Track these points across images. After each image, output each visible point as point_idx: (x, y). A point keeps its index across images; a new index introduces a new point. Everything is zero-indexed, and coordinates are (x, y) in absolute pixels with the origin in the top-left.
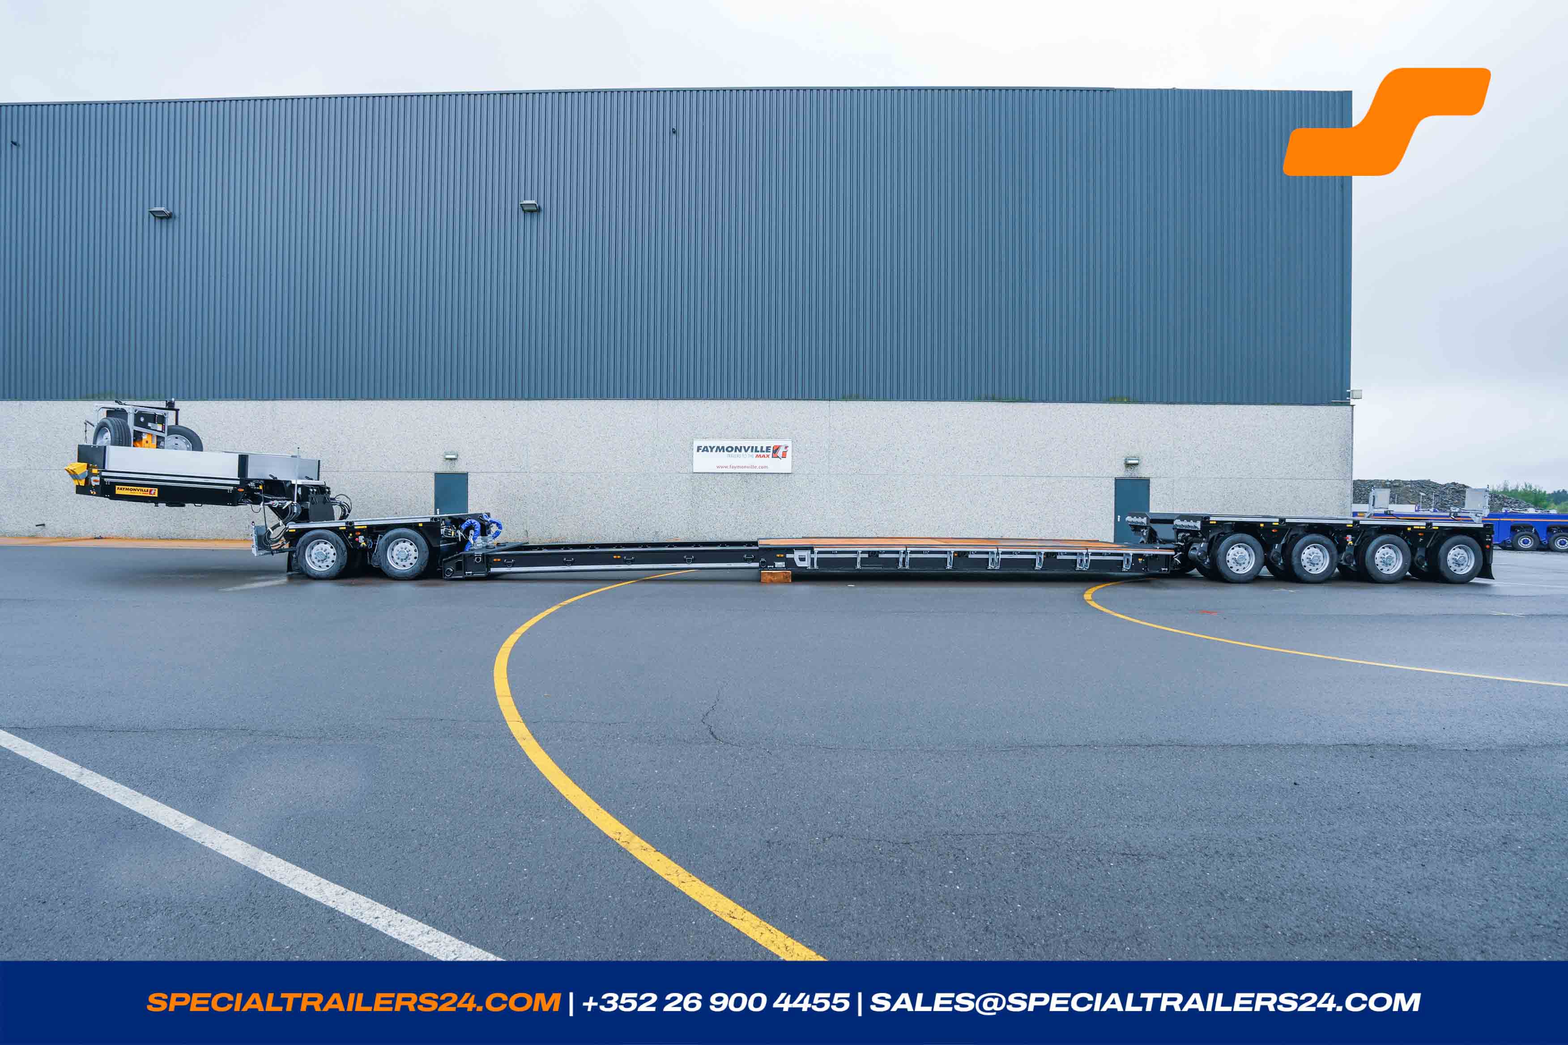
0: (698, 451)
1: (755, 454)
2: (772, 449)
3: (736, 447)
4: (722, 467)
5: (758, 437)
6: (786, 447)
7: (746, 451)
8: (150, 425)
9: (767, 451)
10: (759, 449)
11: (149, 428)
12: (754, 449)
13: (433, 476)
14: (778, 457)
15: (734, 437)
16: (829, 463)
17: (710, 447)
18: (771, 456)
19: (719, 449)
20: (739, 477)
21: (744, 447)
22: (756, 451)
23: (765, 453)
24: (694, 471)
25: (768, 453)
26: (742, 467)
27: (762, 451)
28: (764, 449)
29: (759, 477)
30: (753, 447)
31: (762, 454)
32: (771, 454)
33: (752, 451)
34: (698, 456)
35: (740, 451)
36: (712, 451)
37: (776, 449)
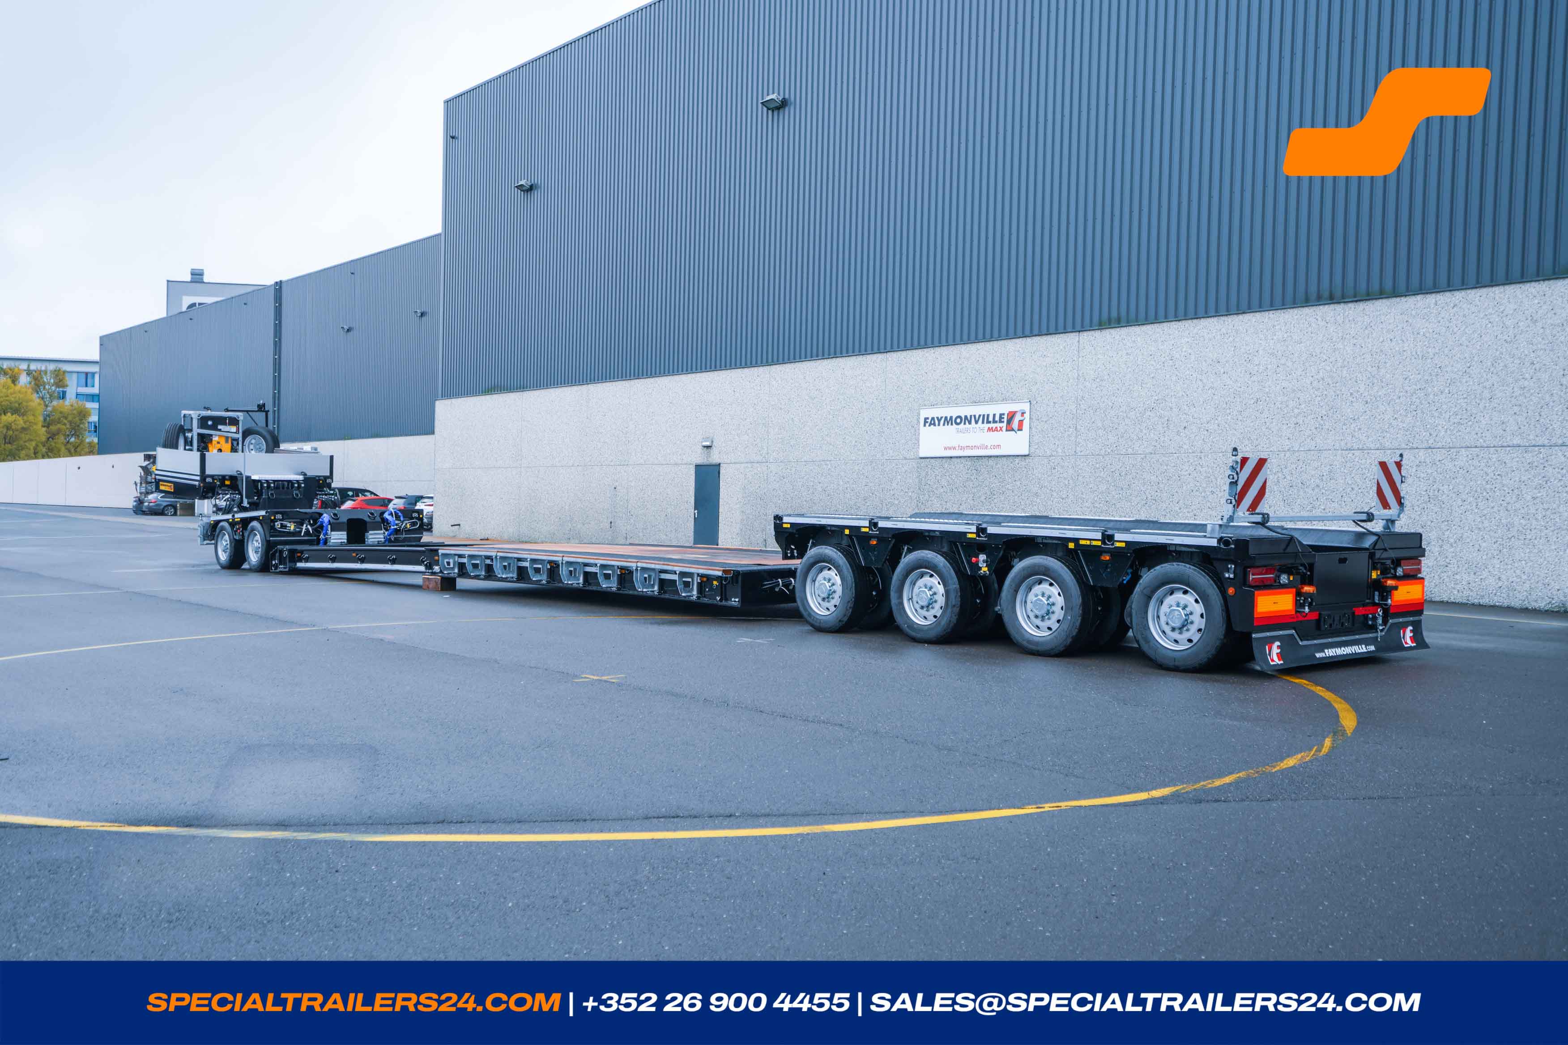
0: (925, 425)
1: (986, 426)
2: (1005, 417)
3: (966, 417)
4: (950, 448)
5: (992, 401)
6: (1023, 414)
7: (976, 422)
8: (220, 427)
9: (1001, 422)
10: (991, 419)
11: (220, 430)
12: (986, 419)
13: (692, 471)
14: (1013, 430)
15: (964, 403)
16: (1076, 437)
17: (937, 418)
18: (1004, 429)
19: (948, 421)
20: (969, 463)
21: (975, 416)
22: (988, 422)
23: (998, 425)
24: (921, 455)
25: (1001, 425)
26: (972, 448)
27: (995, 422)
28: (997, 418)
29: (991, 462)
30: (984, 415)
31: (993, 425)
32: (1004, 425)
33: (983, 422)
34: (926, 432)
35: (970, 423)
36: (939, 425)
37: (1012, 415)
